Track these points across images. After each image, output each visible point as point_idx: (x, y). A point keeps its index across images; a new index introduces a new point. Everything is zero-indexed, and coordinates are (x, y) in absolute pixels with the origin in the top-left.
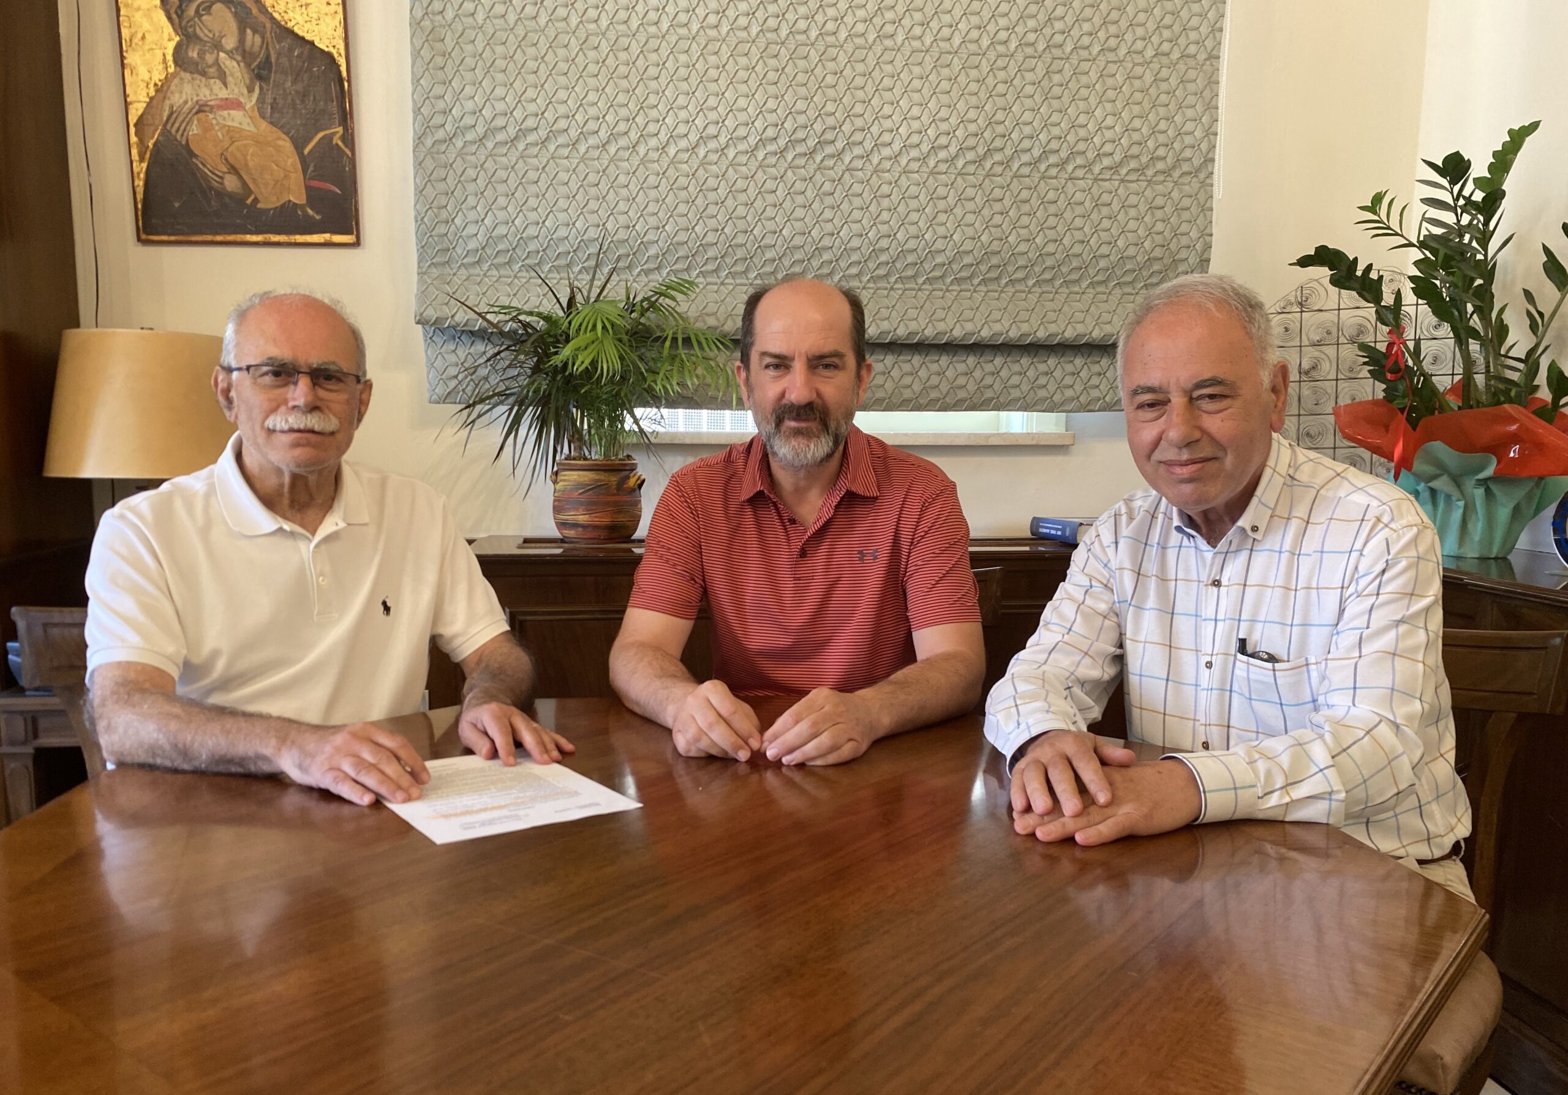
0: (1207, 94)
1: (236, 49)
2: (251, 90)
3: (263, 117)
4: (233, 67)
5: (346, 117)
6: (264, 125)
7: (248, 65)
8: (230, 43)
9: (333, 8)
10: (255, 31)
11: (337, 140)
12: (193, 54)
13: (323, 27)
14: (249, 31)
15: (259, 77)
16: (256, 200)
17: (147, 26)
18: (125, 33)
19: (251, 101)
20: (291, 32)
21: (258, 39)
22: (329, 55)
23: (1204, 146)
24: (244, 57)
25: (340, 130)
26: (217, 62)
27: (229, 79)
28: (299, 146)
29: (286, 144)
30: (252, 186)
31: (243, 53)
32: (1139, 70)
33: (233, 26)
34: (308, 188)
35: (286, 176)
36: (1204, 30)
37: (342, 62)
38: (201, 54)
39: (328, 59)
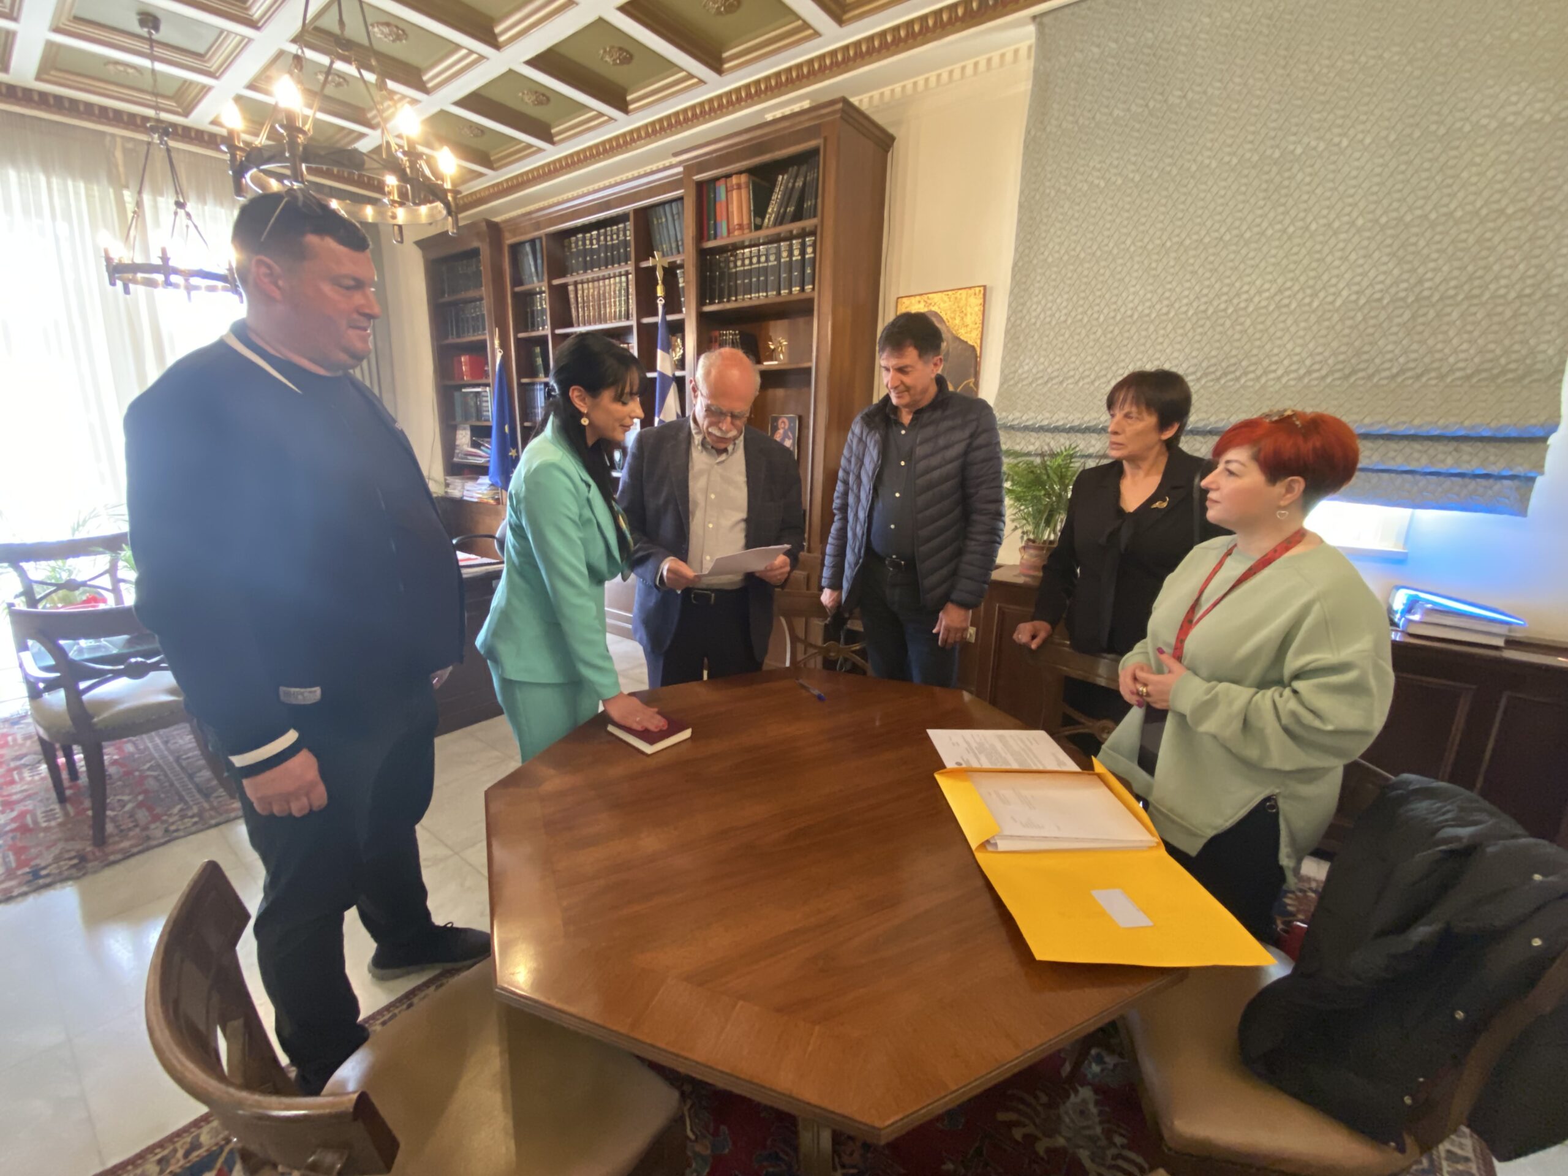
5: (977, 374)
9: (977, 325)
11: (972, 385)
20: (959, 338)
25: (973, 380)
28: (956, 389)
37: (978, 350)
39: (973, 348)
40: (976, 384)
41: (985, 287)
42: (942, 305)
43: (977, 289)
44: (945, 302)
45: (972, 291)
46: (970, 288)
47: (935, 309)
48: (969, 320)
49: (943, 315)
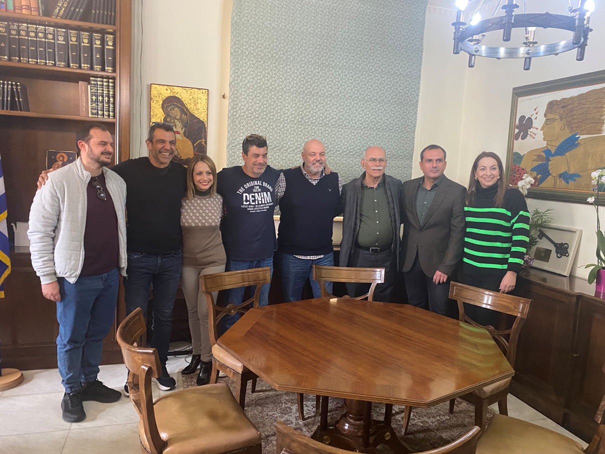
0: (412, 141)
1: (180, 119)
2: (182, 129)
3: (185, 136)
4: (179, 124)
5: (206, 138)
6: (185, 138)
7: (182, 123)
8: (178, 117)
9: (205, 110)
10: (185, 115)
11: (203, 143)
12: (168, 120)
13: (202, 115)
14: (183, 115)
15: (184, 126)
16: (181, 157)
17: (157, 112)
18: (152, 113)
19: (182, 132)
20: (194, 116)
21: (185, 116)
22: (203, 121)
23: (411, 153)
24: (181, 121)
25: (204, 141)
26: (174, 122)
27: (177, 126)
28: (193, 144)
29: (190, 143)
30: (180, 153)
31: (181, 120)
32: (397, 135)
33: (179, 114)
34: (194, 154)
35: (189, 151)
36: (412, 126)
37: (206, 124)
38: (170, 120)
39: (202, 122)
40: (206, 143)
41: (208, 90)
42: (182, 95)
43: (204, 91)
44: (184, 93)
45: (201, 91)
46: (199, 89)
47: (177, 96)
48: (199, 106)
49: (183, 100)
